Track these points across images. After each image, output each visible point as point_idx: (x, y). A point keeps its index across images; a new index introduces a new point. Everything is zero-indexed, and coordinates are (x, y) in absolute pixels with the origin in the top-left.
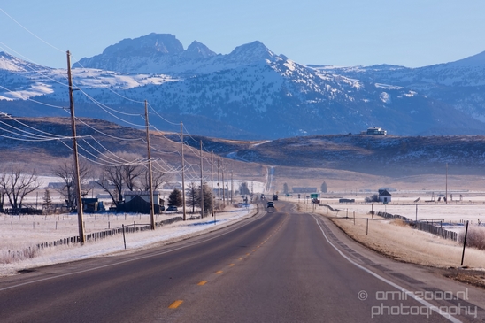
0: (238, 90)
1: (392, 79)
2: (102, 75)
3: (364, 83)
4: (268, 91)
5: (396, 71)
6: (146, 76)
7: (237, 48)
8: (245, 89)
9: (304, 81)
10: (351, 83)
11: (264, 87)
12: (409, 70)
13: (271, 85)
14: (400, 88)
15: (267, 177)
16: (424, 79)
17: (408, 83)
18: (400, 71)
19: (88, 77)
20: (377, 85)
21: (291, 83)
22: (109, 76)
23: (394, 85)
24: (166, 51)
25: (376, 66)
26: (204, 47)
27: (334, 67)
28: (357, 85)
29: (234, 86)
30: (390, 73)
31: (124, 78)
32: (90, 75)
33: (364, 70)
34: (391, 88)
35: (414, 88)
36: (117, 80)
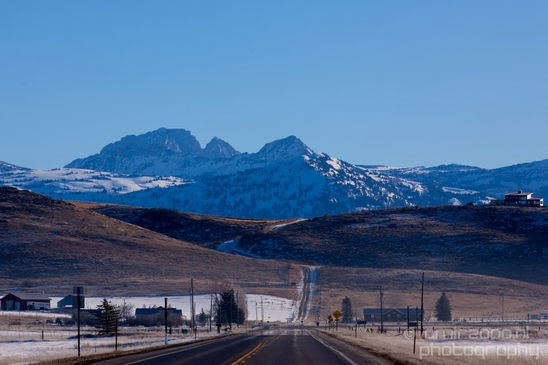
0: (267, 195)
1: (463, 182)
2: (94, 177)
3: (429, 187)
4: (306, 196)
5: (467, 173)
6: (152, 178)
7: (267, 145)
8: (276, 194)
9: (353, 183)
10: (411, 186)
11: (301, 191)
12: (484, 171)
13: (310, 188)
14: (474, 192)
15: (300, 288)
16: (503, 183)
17: (483, 187)
18: (472, 173)
19: (76, 180)
20: (445, 189)
21: (335, 186)
22: (103, 178)
23: (466, 189)
24: (178, 150)
25: (442, 167)
26: (227, 145)
27: (389, 168)
28: (420, 189)
29: (262, 189)
30: (461, 175)
31: (122, 181)
32: (79, 178)
33: (428, 172)
34: (464, 192)
35: (492, 193)
36: (113, 183)
